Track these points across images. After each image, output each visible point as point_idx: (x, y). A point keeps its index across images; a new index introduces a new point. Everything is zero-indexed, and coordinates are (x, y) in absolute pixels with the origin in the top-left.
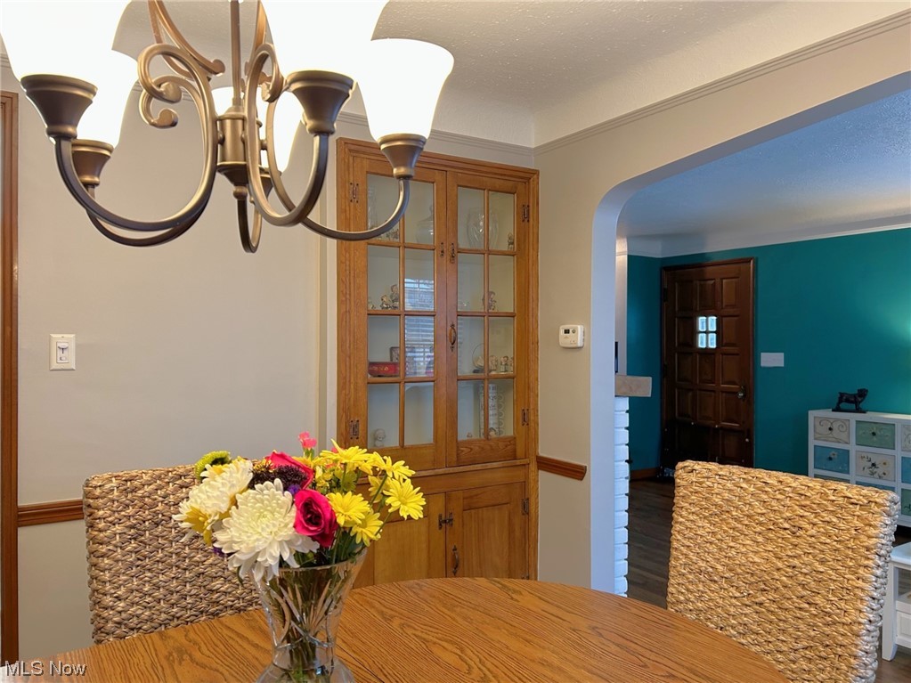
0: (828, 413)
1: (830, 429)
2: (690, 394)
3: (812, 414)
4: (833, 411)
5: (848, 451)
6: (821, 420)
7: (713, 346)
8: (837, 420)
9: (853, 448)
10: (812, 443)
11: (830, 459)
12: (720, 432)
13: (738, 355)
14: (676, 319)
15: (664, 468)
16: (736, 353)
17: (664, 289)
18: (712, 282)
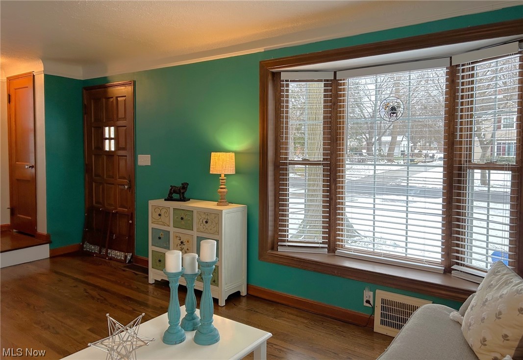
0: (161, 202)
1: (160, 215)
2: (101, 187)
3: (151, 203)
4: (165, 200)
5: (169, 232)
6: (156, 207)
7: (113, 149)
8: (164, 208)
9: (172, 229)
10: (151, 225)
11: (160, 238)
12: (118, 215)
13: (126, 156)
14: (93, 128)
15: (83, 244)
16: (125, 155)
17: (85, 105)
18: (112, 100)
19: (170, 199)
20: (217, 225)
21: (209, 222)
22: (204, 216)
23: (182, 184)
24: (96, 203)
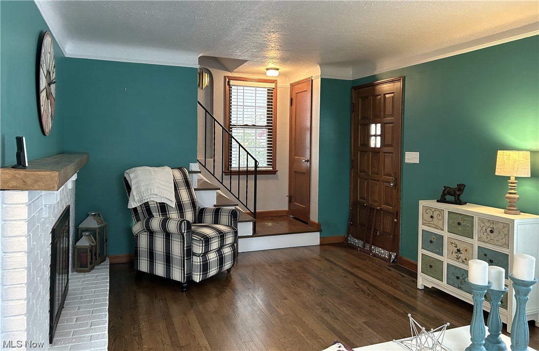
1: (432, 217)
2: (366, 182)
3: (422, 203)
4: (438, 201)
5: (443, 237)
6: (427, 209)
7: (379, 146)
8: (436, 210)
9: (446, 234)
10: (421, 227)
11: (431, 242)
13: (393, 153)
14: (359, 126)
15: (348, 236)
16: (391, 152)
17: (353, 103)
18: (379, 97)
19: (442, 200)
20: (507, 237)
21: (495, 231)
22: (488, 224)
23: (458, 185)
24: (360, 198)
